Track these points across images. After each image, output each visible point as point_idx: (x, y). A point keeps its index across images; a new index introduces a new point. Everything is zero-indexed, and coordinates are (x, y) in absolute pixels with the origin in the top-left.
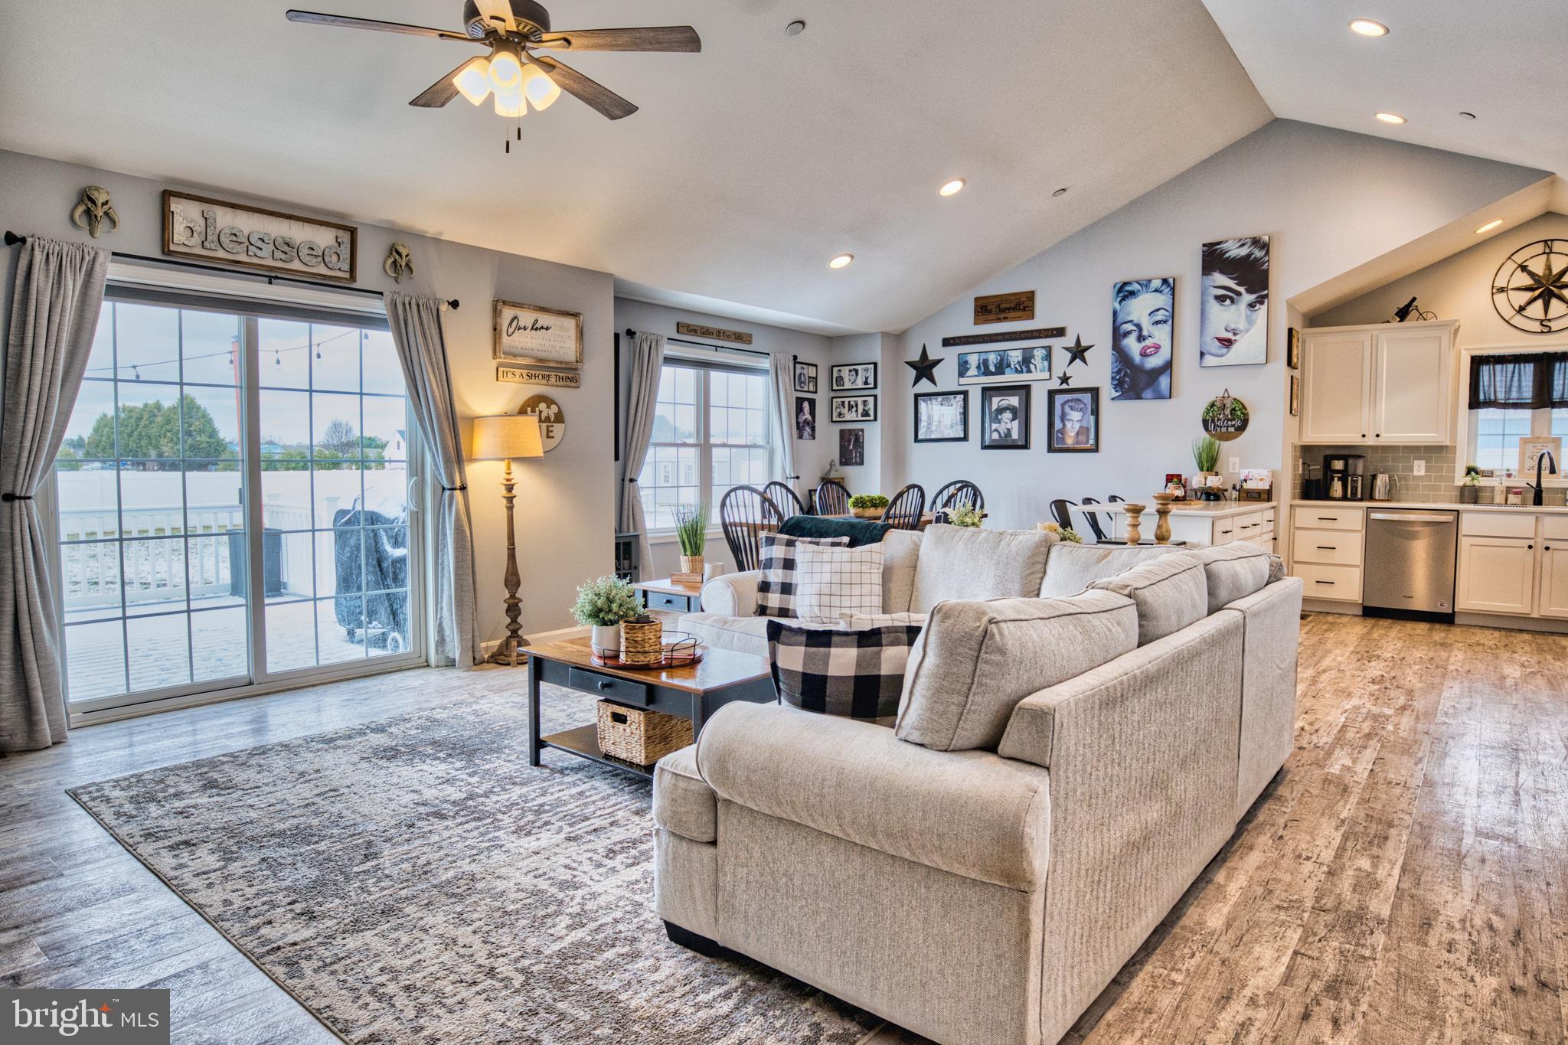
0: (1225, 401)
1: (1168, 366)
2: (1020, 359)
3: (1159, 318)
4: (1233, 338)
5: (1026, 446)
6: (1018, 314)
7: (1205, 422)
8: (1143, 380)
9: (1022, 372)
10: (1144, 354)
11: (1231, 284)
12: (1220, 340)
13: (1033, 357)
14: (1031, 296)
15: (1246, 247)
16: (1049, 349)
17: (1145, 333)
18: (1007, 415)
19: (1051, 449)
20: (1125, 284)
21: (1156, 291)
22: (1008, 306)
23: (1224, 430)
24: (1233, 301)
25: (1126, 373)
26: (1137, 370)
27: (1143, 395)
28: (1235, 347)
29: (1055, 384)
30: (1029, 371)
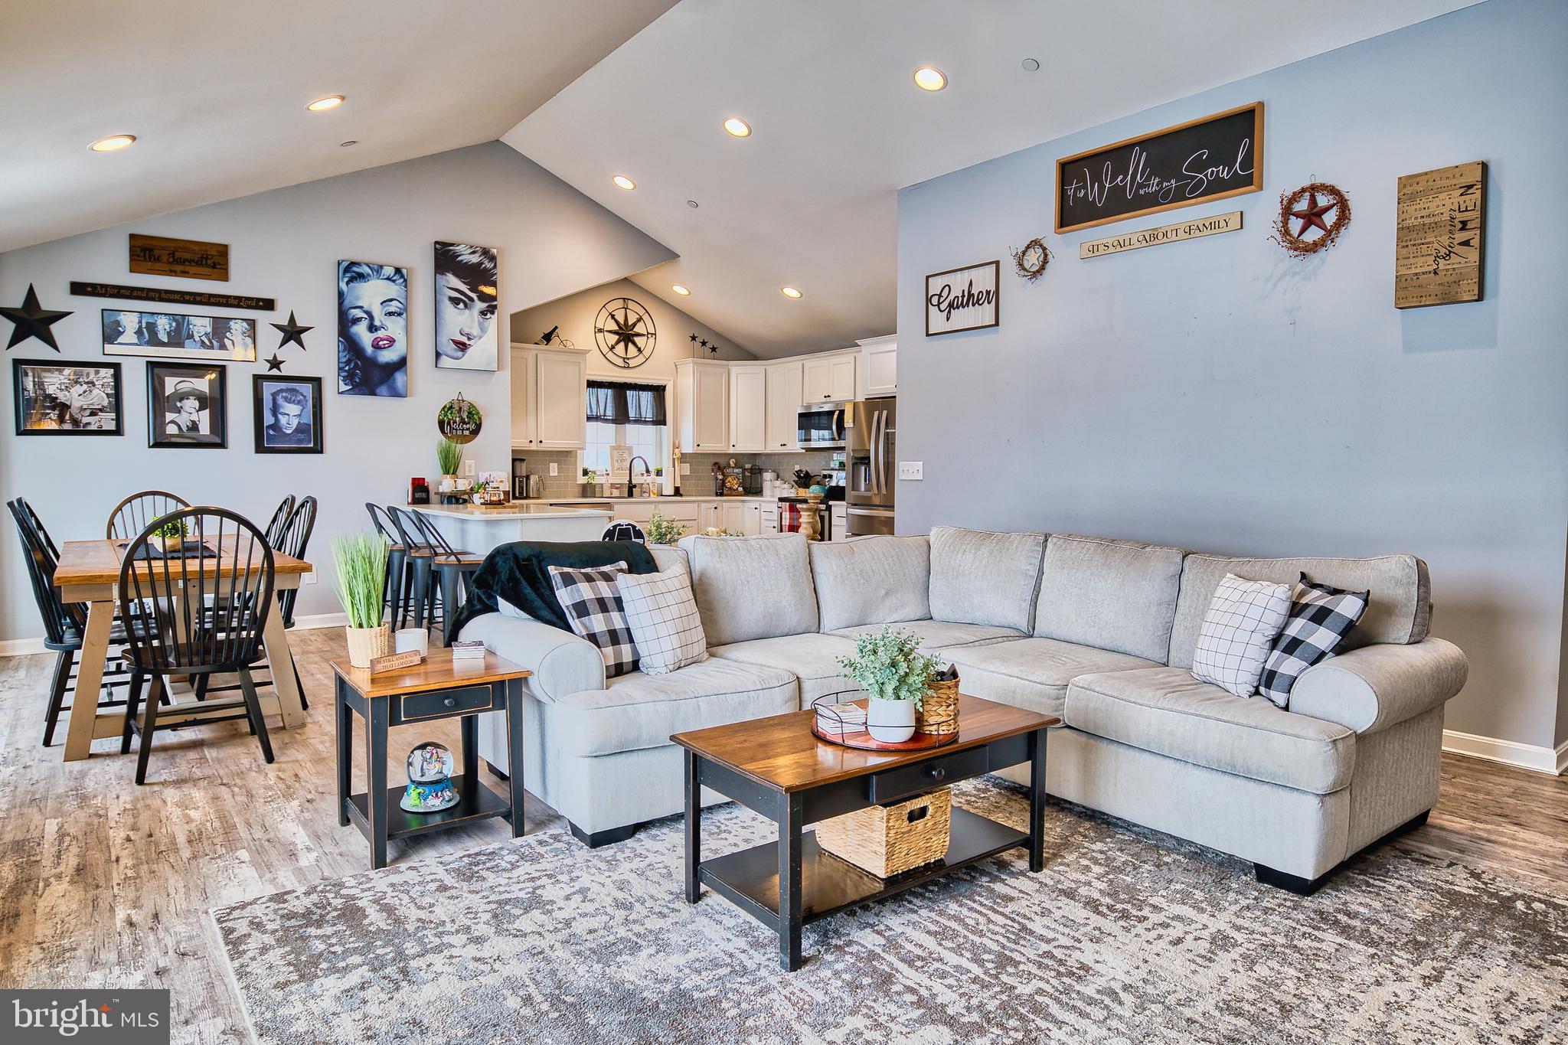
0: (462, 404)
1: (402, 363)
2: (209, 330)
3: (392, 309)
4: (468, 342)
5: (222, 445)
6: (201, 270)
7: (441, 424)
8: (376, 375)
9: (212, 347)
10: (376, 346)
11: (464, 288)
12: (456, 342)
13: (229, 329)
14: (223, 251)
15: (477, 255)
16: (252, 324)
17: (377, 323)
18: (191, 404)
19: (260, 448)
20: (353, 264)
21: (388, 279)
22: (188, 256)
23: (460, 432)
24: (466, 306)
25: (356, 364)
26: (370, 363)
27: (378, 391)
28: (470, 351)
29: (264, 369)
30: (223, 347)
